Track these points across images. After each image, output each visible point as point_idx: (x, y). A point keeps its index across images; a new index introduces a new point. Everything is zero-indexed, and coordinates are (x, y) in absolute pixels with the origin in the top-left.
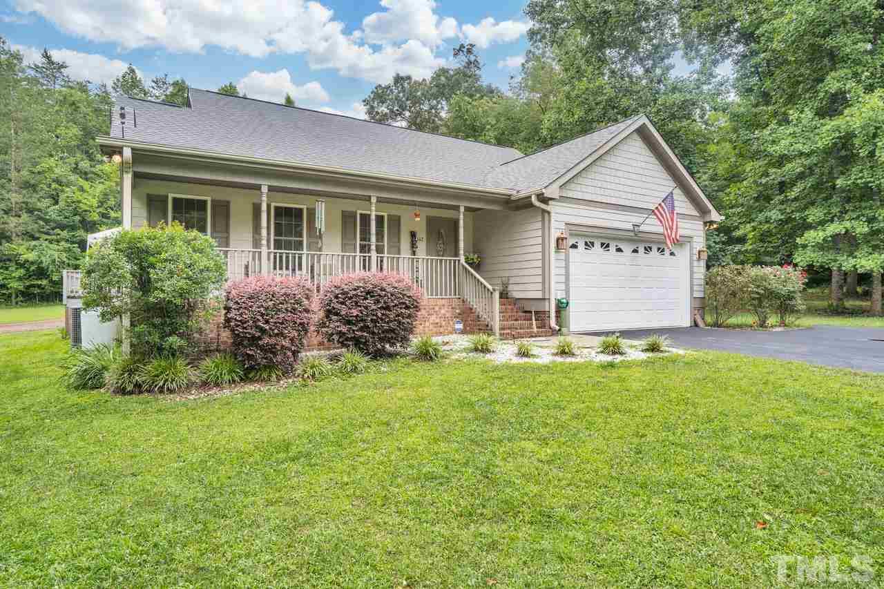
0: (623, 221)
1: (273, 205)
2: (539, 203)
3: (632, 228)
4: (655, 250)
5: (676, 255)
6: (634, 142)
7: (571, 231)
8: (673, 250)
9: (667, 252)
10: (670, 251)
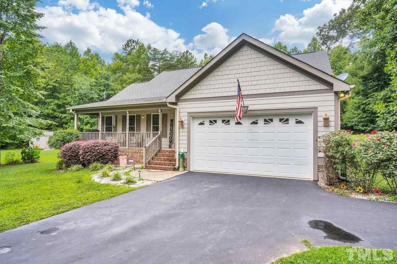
2: (170, 105)
4: (276, 121)
5: (304, 123)
6: (244, 53)
7: (193, 116)
8: (300, 119)
9: (292, 121)
10: (296, 120)
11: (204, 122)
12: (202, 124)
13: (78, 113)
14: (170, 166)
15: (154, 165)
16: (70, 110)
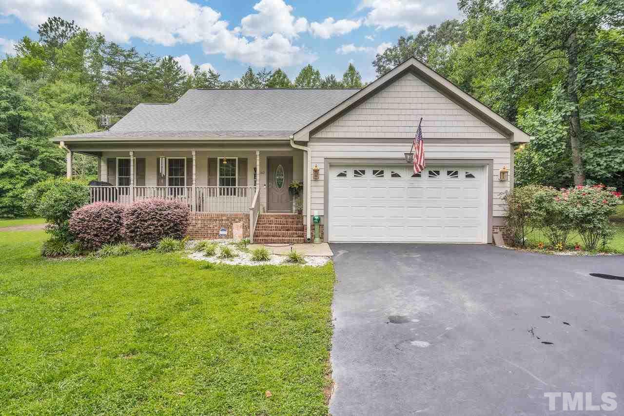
0: (398, 152)
1: (168, 158)
2: (296, 145)
3: (404, 156)
4: (443, 173)
5: (474, 177)
6: (408, 83)
7: (332, 163)
8: (470, 172)
9: (462, 174)
10: (466, 173)
11: (346, 172)
12: (342, 175)
13: (72, 150)
14: (293, 237)
15: (264, 236)
16: (58, 143)
